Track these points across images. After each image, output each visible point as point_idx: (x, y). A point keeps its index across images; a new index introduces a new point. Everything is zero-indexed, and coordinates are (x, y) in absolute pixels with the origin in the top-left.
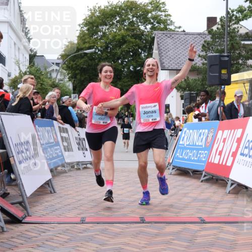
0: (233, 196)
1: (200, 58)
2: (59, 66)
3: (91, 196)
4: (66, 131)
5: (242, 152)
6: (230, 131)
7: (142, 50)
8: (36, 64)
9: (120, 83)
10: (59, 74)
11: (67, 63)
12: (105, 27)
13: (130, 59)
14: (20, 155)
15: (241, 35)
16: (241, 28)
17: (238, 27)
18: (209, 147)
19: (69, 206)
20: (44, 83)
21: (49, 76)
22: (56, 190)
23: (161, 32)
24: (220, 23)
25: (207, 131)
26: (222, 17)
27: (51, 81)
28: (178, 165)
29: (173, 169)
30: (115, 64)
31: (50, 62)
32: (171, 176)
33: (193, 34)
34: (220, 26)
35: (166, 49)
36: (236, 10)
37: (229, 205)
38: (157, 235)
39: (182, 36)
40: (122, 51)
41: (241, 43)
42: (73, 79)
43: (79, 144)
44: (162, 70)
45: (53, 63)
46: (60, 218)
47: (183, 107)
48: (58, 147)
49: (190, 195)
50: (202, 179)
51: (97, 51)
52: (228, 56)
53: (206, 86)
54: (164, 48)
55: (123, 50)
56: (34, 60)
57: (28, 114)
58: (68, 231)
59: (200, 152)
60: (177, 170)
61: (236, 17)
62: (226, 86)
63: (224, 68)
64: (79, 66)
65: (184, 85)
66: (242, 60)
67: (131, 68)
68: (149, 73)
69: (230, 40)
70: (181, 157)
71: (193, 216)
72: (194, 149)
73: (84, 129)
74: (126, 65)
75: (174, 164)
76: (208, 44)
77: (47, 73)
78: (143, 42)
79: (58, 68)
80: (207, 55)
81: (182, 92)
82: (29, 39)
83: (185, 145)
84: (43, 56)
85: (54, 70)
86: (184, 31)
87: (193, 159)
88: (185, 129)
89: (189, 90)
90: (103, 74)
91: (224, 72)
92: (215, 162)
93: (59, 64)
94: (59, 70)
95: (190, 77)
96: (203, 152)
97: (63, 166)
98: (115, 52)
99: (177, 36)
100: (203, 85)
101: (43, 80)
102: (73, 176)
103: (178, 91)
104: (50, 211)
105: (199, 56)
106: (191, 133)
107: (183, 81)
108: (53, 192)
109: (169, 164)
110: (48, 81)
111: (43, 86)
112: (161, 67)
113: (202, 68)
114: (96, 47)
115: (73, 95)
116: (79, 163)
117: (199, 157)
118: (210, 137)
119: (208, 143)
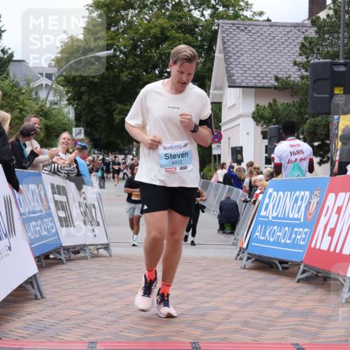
1: (297, 67)
2: (51, 79)
3: (105, 305)
4: (63, 191)
8: (11, 75)
10: (52, 92)
12: (131, 12)
18: (312, 222)
20: (25, 108)
21: (34, 96)
22: (45, 293)
23: (230, 22)
24: (332, 6)
25: (307, 193)
27: (37, 104)
28: (257, 253)
29: (249, 258)
30: (149, 76)
31: (36, 72)
32: (245, 271)
33: (284, 26)
34: (331, 12)
35: (238, 51)
39: (265, 29)
40: (161, 55)
42: (76, 102)
44: (229, 87)
45: (41, 74)
46: (53, 342)
47: (266, 152)
48: (50, 219)
49: (278, 304)
50: (299, 276)
51: (118, 53)
52: (345, 64)
53: (306, 116)
54: (233, 48)
55: (162, 52)
56: (9, 67)
59: (296, 229)
60: (256, 260)
62: (342, 117)
63: (339, 85)
64: (85, 78)
65: (267, 113)
70: (262, 238)
71: (283, 342)
72: (286, 225)
75: (250, 250)
76: (310, 43)
77: (31, 90)
78: (197, 39)
79: (50, 83)
80: (309, 62)
81: (265, 126)
83: (270, 219)
84: (24, 61)
85: (42, 85)
86: (269, 20)
87: (283, 241)
88: (270, 190)
89: (277, 123)
91: (338, 91)
92: (321, 248)
94: (52, 87)
95: (278, 100)
96: (301, 230)
97: (58, 253)
98: (148, 56)
99: (257, 29)
100: (300, 113)
101: (23, 102)
102: (75, 271)
103: (257, 125)
104: (36, 331)
105: (295, 64)
106: (280, 197)
107: (266, 106)
108: (39, 296)
109: (242, 250)
110: (33, 105)
111: (23, 112)
112: (229, 82)
113: (300, 84)
114: (117, 46)
115: (75, 130)
116: (86, 248)
117: (294, 239)
118: (313, 204)
119: (310, 215)
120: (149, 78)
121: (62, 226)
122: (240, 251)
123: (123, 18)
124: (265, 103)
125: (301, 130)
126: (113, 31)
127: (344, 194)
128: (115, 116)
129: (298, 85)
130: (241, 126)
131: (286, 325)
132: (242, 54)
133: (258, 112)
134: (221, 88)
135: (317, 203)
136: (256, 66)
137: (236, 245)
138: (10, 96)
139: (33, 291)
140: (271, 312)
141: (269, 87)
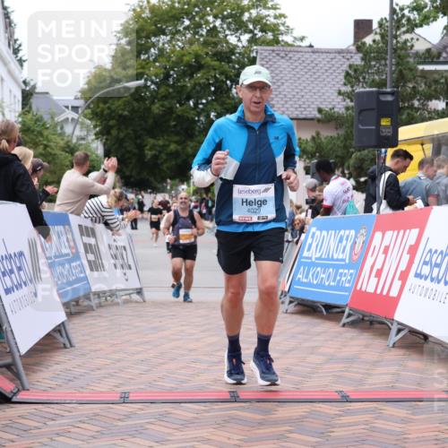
0: (401, 352)
1: (341, 97)
2: (77, 112)
3: (138, 353)
4: (92, 233)
5: (418, 272)
6: (396, 232)
8: (34, 108)
10: (78, 127)
11: (92, 106)
12: (163, 39)
13: (210, 98)
14: (7, 278)
15: (417, 54)
16: (418, 40)
17: (412, 39)
18: (357, 263)
19: (99, 372)
20: (50, 144)
22: (74, 341)
23: (269, 48)
24: (378, 31)
25: (353, 232)
26: (382, 19)
28: (299, 296)
29: (291, 302)
30: (182, 108)
31: (61, 104)
32: (286, 315)
33: (328, 52)
34: (378, 37)
35: (278, 81)
36: (408, 7)
37: (393, 369)
38: (261, 424)
39: (307, 55)
40: (195, 84)
41: (417, 69)
42: (105, 137)
43: (115, 257)
45: (67, 107)
46: (82, 393)
48: (78, 263)
49: (321, 350)
50: (344, 320)
51: (149, 83)
52: (392, 94)
53: (352, 150)
55: (197, 81)
56: (31, 100)
57: (21, 203)
58: (97, 418)
59: (341, 271)
60: (299, 304)
61: (409, 19)
62: (389, 150)
63: (386, 116)
64: (114, 111)
65: (310, 148)
66: (419, 100)
67: (213, 116)
69: (398, 64)
70: (305, 280)
71: (327, 389)
72: (328, 266)
74: (202, 109)
75: (292, 294)
76: (355, 71)
77: (56, 124)
78: (234, 68)
79: (75, 116)
80: (353, 91)
81: (308, 161)
82: (21, 62)
83: (313, 260)
84: (47, 93)
85: (68, 119)
86: (311, 46)
88: (313, 229)
91: (385, 122)
92: (367, 291)
93: (77, 108)
94: (78, 120)
95: (322, 133)
96: (346, 271)
97: (88, 299)
98: (182, 86)
99: (299, 55)
100: (345, 147)
101: (47, 137)
102: (106, 317)
103: (299, 160)
104: (65, 381)
105: (340, 93)
106: (324, 236)
107: (309, 140)
108: (68, 345)
109: (283, 294)
110: (58, 141)
111: (48, 149)
113: (345, 115)
114: (147, 75)
116: (117, 293)
117: (339, 281)
118: (359, 244)
119: (355, 255)
120: (183, 110)
121: (92, 270)
123: (154, 45)
124: (307, 136)
125: (346, 164)
126: (144, 60)
127: (392, 232)
128: (146, 152)
129: (343, 117)
131: (331, 372)
132: (283, 83)
136: (298, 97)
138: (33, 131)
139: (62, 340)
140: (313, 359)
141: (312, 119)
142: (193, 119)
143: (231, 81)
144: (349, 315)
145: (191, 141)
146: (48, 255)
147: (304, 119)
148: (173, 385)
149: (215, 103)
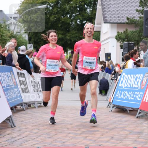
1: (138, 13)
3: (44, 130)
7: (88, 5)
9: (69, 35)
13: (77, 13)
18: (144, 89)
19: (27, 138)
20: (3, 35)
21: (8, 29)
22: (16, 124)
25: (142, 75)
27: (9, 33)
28: (117, 104)
29: (113, 107)
31: (8, 16)
32: (112, 113)
35: (109, 5)
40: (70, 7)
42: (28, 32)
43: (34, 87)
44: (104, 23)
45: (11, 17)
46: (19, 147)
47: (122, 56)
48: (17, 89)
49: (127, 129)
50: (137, 115)
51: (49, 6)
53: (142, 37)
54: (106, 3)
59: (136, 93)
60: (117, 108)
65: (123, 36)
67: (78, 22)
68: (88, 34)
70: (120, 97)
71: (129, 146)
72: (131, 91)
73: (38, 74)
74: (73, 19)
75: (114, 103)
77: (6, 26)
79: (15, 22)
80: (144, 10)
81: (122, 42)
83: (124, 88)
84: (2, 11)
85: (11, 23)
87: (130, 99)
88: (124, 74)
89: (128, 41)
90: (50, 38)
94: (16, 24)
95: (128, 29)
96: (138, 93)
97: (21, 105)
98: (64, 8)
100: (139, 36)
101: (2, 32)
102: (30, 114)
103: (118, 42)
104: (11, 142)
105: (137, 11)
106: (129, 77)
107: (122, 32)
108: (13, 126)
109: (110, 103)
110: (7, 33)
111: (3, 37)
112: (104, 21)
113: (139, 21)
114: (48, 2)
115: (28, 45)
116: (35, 103)
117: (135, 97)
118: (145, 81)
119: (143, 86)
120: (64, 19)
122: (109, 104)
124: (122, 31)
129: (138, 22)
130: (110, 42)
131: (131, 138)
132: (111, 6)
133: (118, 36)
134: (100, 24)
135: (146, 80)
136: (118, 13)
137: (107, 101)
140: (123, 132)
141: (124, 23)
142: (69, 23)
143: (87, 6)
144: (140, 113)
145: (69, 33)
146: (3, 86)
147: (121, 23)
148: (60, 144)
149: (79, 16)
